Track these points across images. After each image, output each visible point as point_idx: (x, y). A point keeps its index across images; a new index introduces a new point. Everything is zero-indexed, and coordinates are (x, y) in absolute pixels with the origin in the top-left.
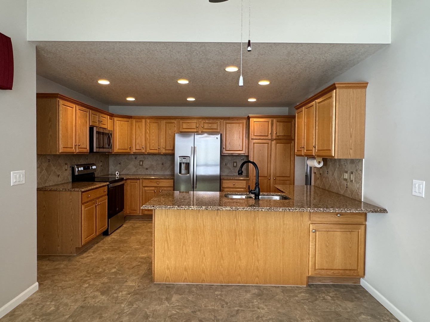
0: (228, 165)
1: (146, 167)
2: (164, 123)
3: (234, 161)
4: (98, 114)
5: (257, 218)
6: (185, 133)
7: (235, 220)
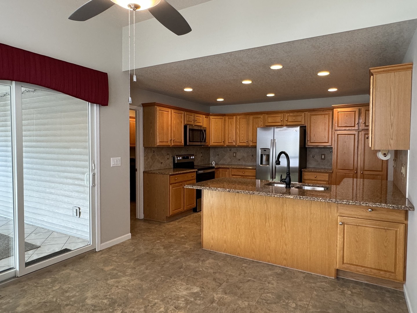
0: (316, 157)
1: (239, 158)
2: (252, 118)
3: (323, 153)
4: (193, 114)
5: (285, 205)
6: (267, 127)
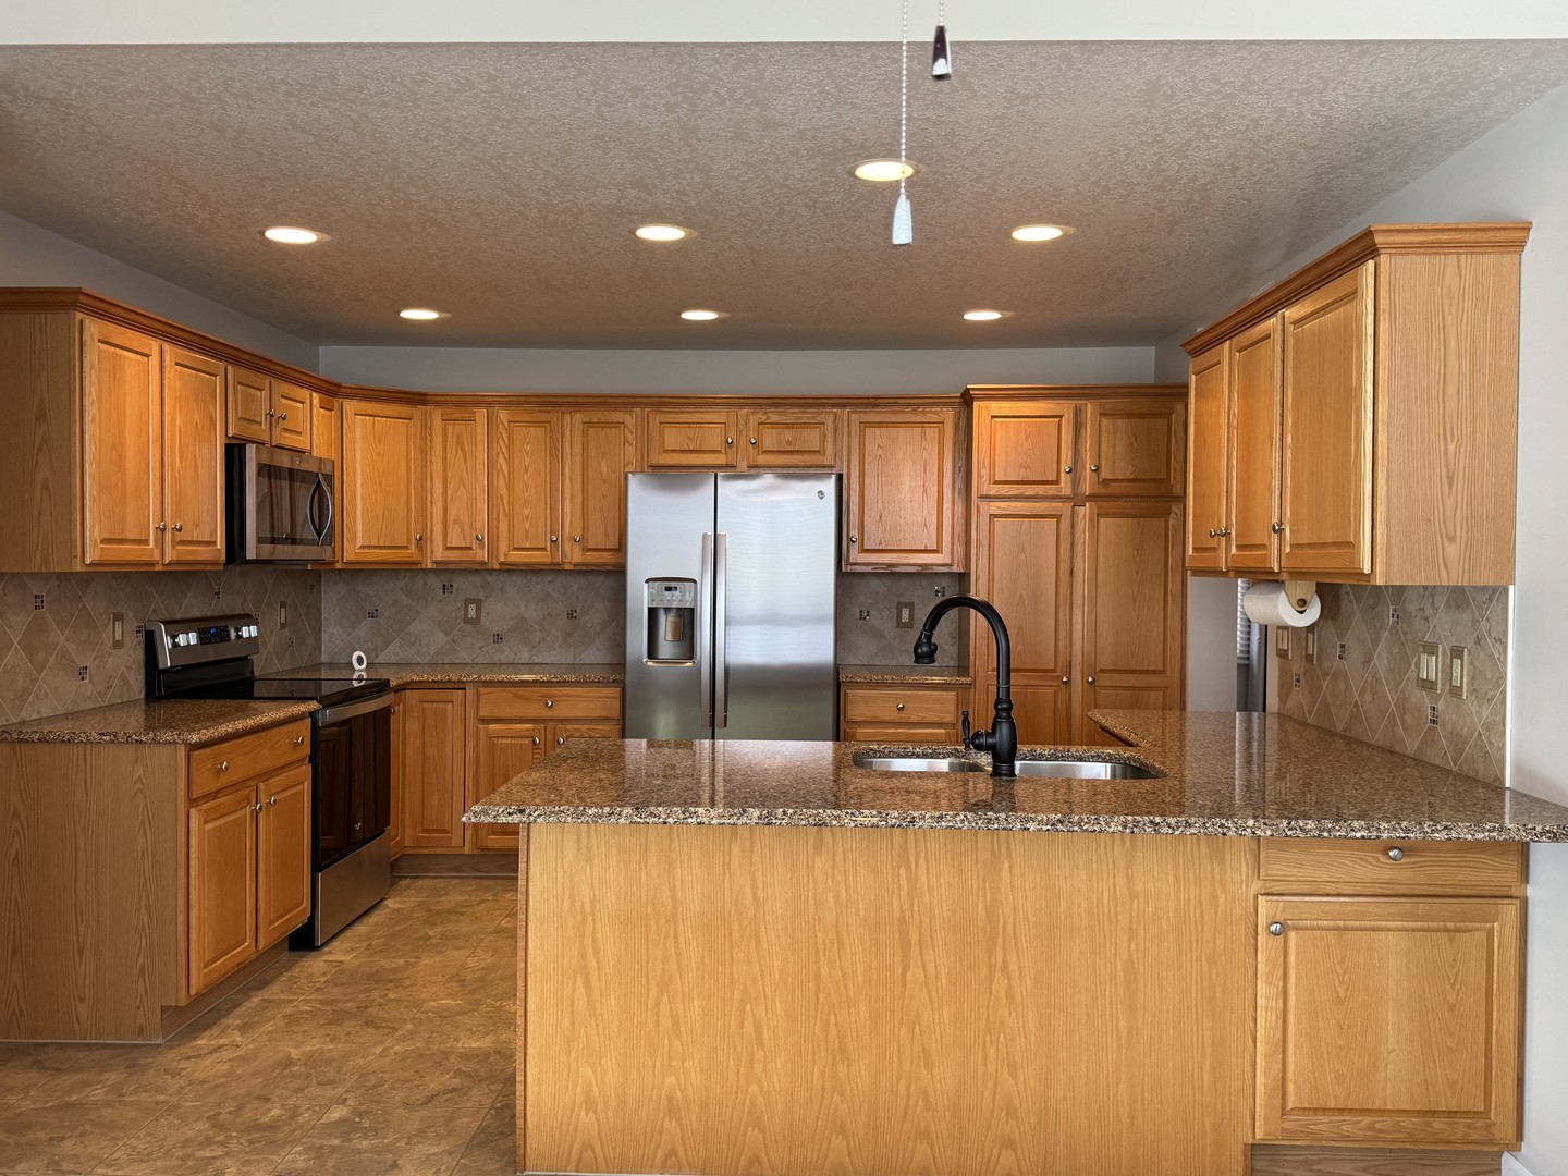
0: (874, 619)
1: (495, 631)
2: (578, 427)
3: (903, 599)
4: (266, 381)
5: (1006, 864)
6: (672, 474)
7: (902, 871)
